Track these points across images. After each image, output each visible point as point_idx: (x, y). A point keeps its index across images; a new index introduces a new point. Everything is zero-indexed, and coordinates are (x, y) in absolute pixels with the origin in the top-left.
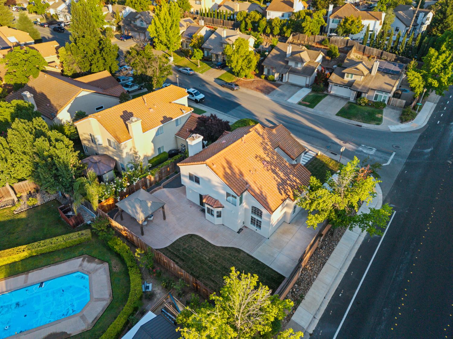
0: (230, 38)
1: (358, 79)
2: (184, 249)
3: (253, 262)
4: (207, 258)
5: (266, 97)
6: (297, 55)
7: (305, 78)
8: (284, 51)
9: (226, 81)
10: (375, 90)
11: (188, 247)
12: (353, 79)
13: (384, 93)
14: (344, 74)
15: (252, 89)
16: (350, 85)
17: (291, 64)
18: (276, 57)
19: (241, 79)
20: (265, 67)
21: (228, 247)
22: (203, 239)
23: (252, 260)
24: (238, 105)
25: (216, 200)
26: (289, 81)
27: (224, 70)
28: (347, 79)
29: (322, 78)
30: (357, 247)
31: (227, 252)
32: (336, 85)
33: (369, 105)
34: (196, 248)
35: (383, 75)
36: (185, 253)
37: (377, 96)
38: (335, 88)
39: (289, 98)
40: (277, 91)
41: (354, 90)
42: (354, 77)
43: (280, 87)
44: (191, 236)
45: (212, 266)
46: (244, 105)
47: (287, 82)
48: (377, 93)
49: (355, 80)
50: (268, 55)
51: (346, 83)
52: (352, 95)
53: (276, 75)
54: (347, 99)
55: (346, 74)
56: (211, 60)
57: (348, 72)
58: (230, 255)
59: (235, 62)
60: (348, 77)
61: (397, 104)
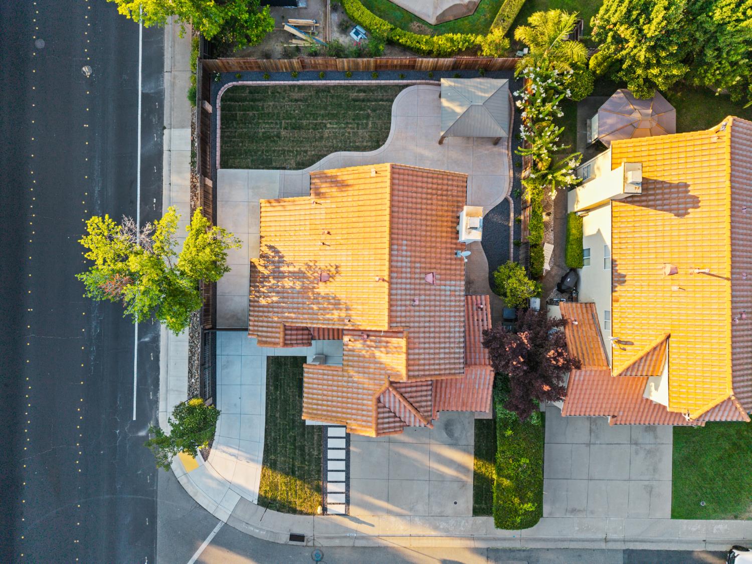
2: (368, 116)
31: (313, 153)
36: (362, 112)
44: (378, 146)
45: (315, 119)
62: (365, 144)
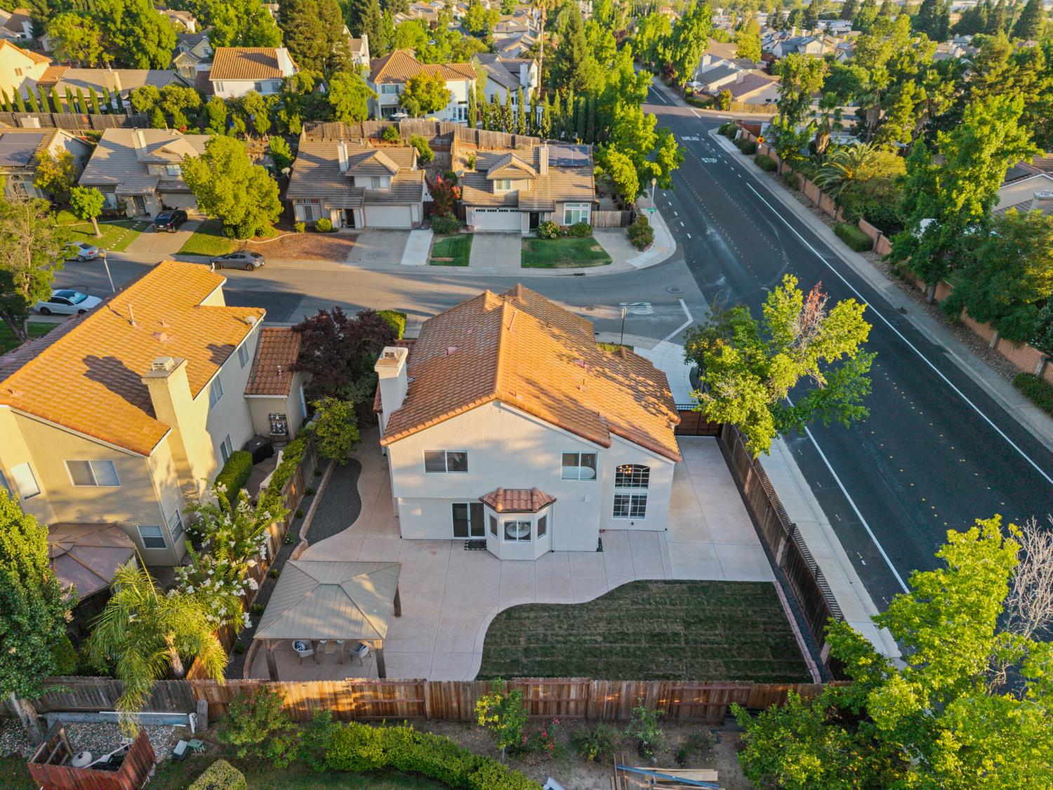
0: (167, 147)
1: (523, 188)
2: (527, 652)
3: (691, 590)
4: (600, 639)
5: (345, 267)
6: (369, 160)
7: (408, 208)
8: (329, 157)
9: (210, 253)
10: (562, 202)
11: (529, 640)
12: (512, 189)
13: (581, 204)
14: (491, 181)
15: (297, 258)
16: (512, 203)
17: (362, 183)
18: (313, 174)
19: (249, 240)
20: (294, 203)
21: (613, 591)
22: (543, 605)
23: (685, 587)
24: (300, 297)
25: (532, 493)
26: (369, 224)
27: (183, 230)
28: (501, 191)
29: (449, 200)
30: (797, 471)
31: (621, 602)
32: (482, 208)
33: (564, 235)
34: (549, 633)
35: (564, 172)
36: (539, 659)
37: (568, 213)
38: (480, 216)
39: (400, 255)
40: (359, 248)
41: (525, 212)
42: (514, 186)
43: (359, 239)
44: (509, 613)
45: (628, 648)
46: (310, 293)
47: (365, 226)
48: (569, 208)
49: (517, 192)
50: (290, 173)
51: (502, 200)
52: (522, 223)
53: (335, 216)
54: (516, 234)
55: (495, 182)
56: (125, 215)
57: (499, 177)
58: (634, 603)
59: (230, 197)
60: (500, 187)
61: (608, 222)
62: (532, 615)
